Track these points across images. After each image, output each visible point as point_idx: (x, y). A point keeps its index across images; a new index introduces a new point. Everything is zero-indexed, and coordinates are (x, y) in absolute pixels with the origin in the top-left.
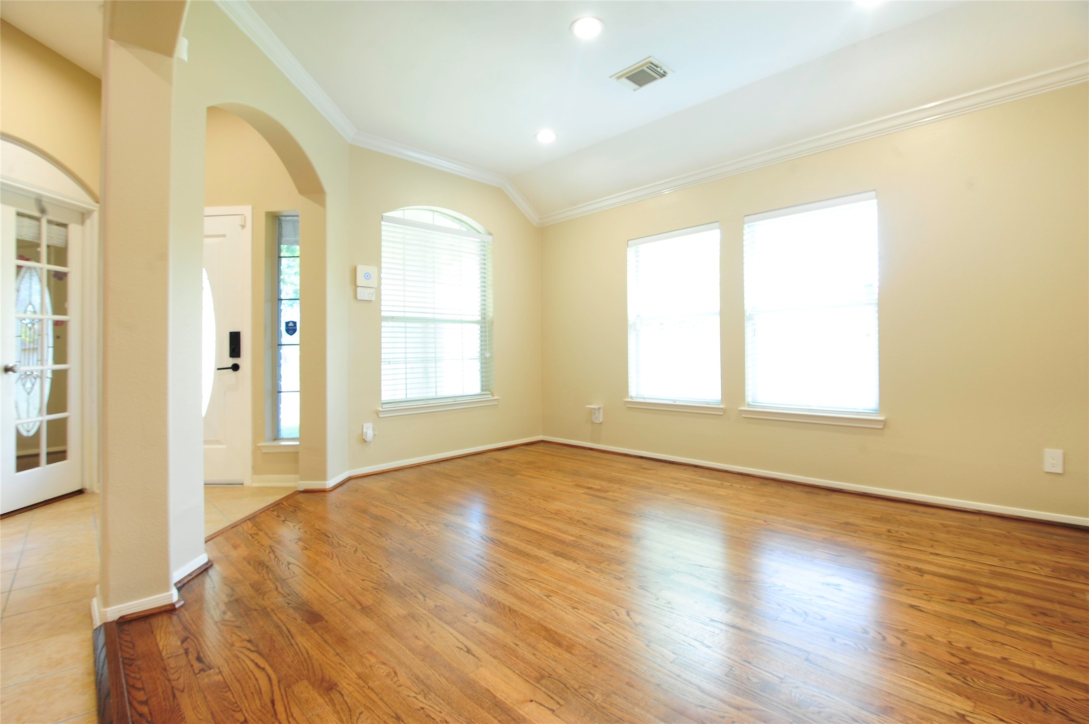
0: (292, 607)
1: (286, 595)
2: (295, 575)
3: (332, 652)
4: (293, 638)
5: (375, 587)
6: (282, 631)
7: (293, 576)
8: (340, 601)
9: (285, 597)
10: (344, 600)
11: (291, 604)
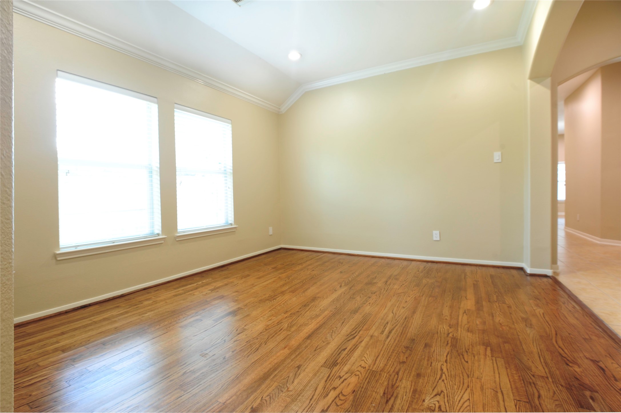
0: (532, 372)
1: (533, 385)
2: (516, 401)
3: (520, 337)
4: (539, 353)
5: (466, 353)
6: (544, 360)
7: (518, 402)
8: (495, 358)
9: (534, 383)
10: (493, 357)
11: (531, 375)
